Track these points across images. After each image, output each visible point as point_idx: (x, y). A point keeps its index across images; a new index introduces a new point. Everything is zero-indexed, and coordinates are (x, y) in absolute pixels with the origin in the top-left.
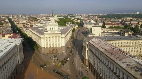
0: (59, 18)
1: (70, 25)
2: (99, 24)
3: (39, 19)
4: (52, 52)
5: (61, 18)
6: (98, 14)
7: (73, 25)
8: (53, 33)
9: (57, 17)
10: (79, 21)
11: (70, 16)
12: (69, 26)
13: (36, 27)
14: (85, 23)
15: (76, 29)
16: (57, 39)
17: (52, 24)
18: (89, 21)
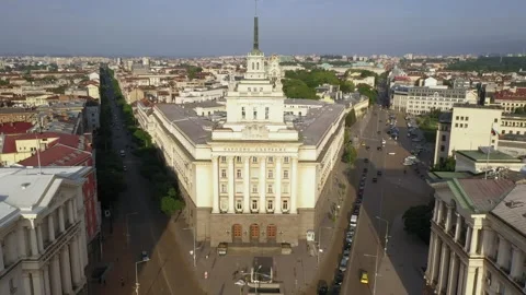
0: (289, 68)
1: (333, 97)
2: (464, 97)
3: (212, 71)
4: (246, 239)
5: (294, 68)
6: (440, 57)
7: (346, 97)
8: (255, 135)
9: (281, 64)
10: (370, 81)
11: (331, 63)
12: (332, 101)
13: (187, 105)
14: (399, 90)
15: (360, 113)
16: (278, 168)
17: (252, 87)
18: (417, 83)
